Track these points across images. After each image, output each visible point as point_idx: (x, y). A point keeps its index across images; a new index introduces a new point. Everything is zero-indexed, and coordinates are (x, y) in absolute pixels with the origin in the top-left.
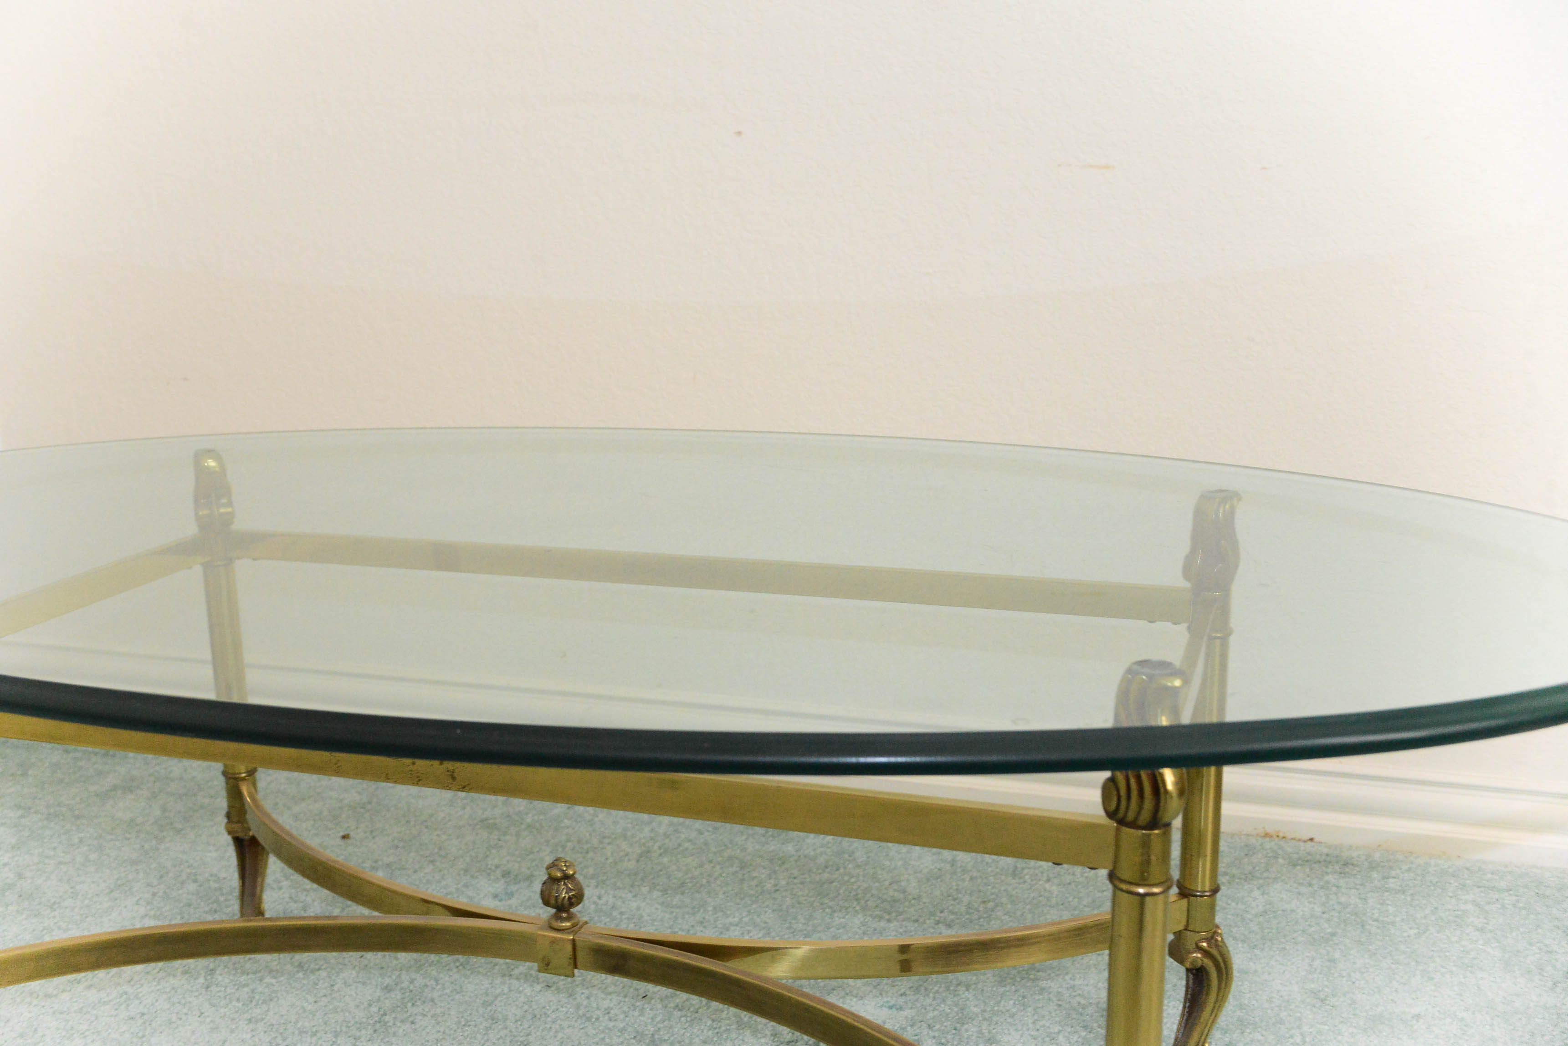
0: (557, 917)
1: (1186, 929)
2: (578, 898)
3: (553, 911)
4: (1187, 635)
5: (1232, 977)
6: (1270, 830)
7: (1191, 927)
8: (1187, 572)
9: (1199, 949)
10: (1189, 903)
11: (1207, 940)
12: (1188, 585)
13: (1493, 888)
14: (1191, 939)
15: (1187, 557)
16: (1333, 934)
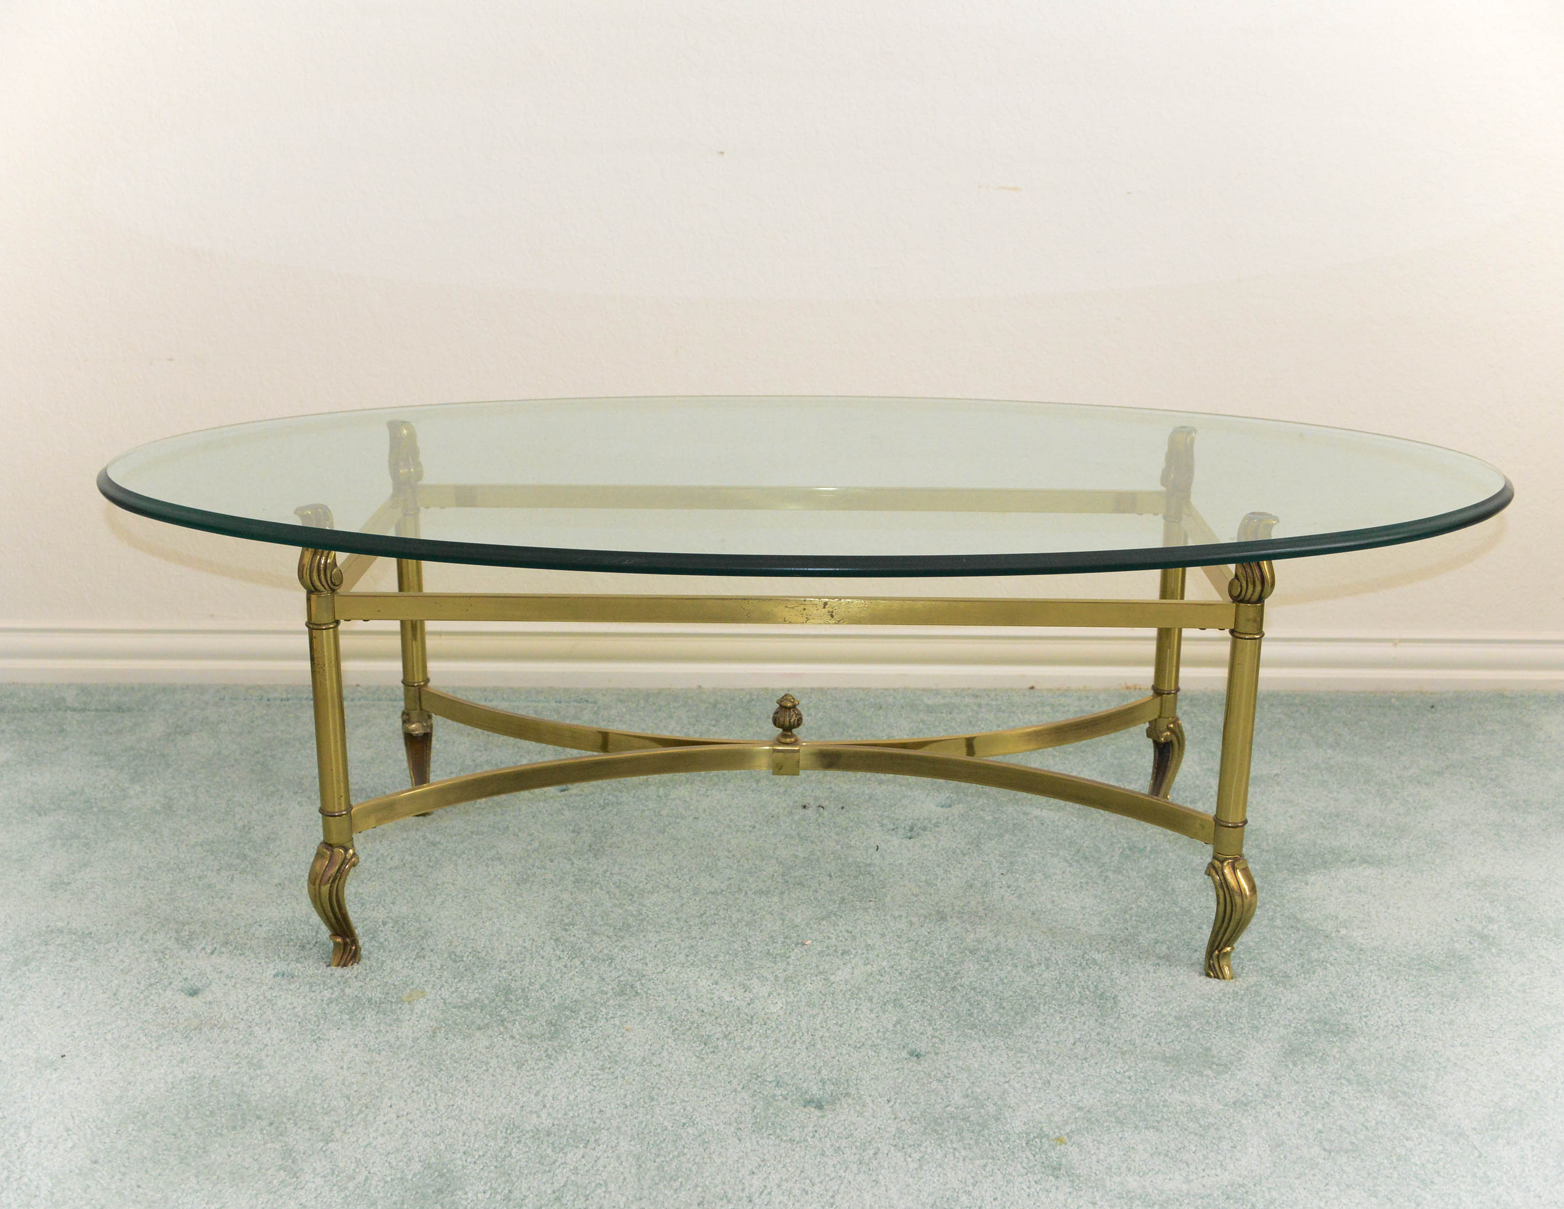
0: (784, 736)
1: (1160, 717)
2: (799, 722)
3: (781, 730)
4: (1163, 521)
5: (1183, 748)
6: (1130, 684)
7: (1163, 715)
8: (1164, 480)
9: (1169, 729)
10: (1162, 700)
11: (1173, 723)
12: (1164, 489)
13: (1292, 705)
14: (1163, 724)
15: (1163, 471)
16: (1205, 739)
